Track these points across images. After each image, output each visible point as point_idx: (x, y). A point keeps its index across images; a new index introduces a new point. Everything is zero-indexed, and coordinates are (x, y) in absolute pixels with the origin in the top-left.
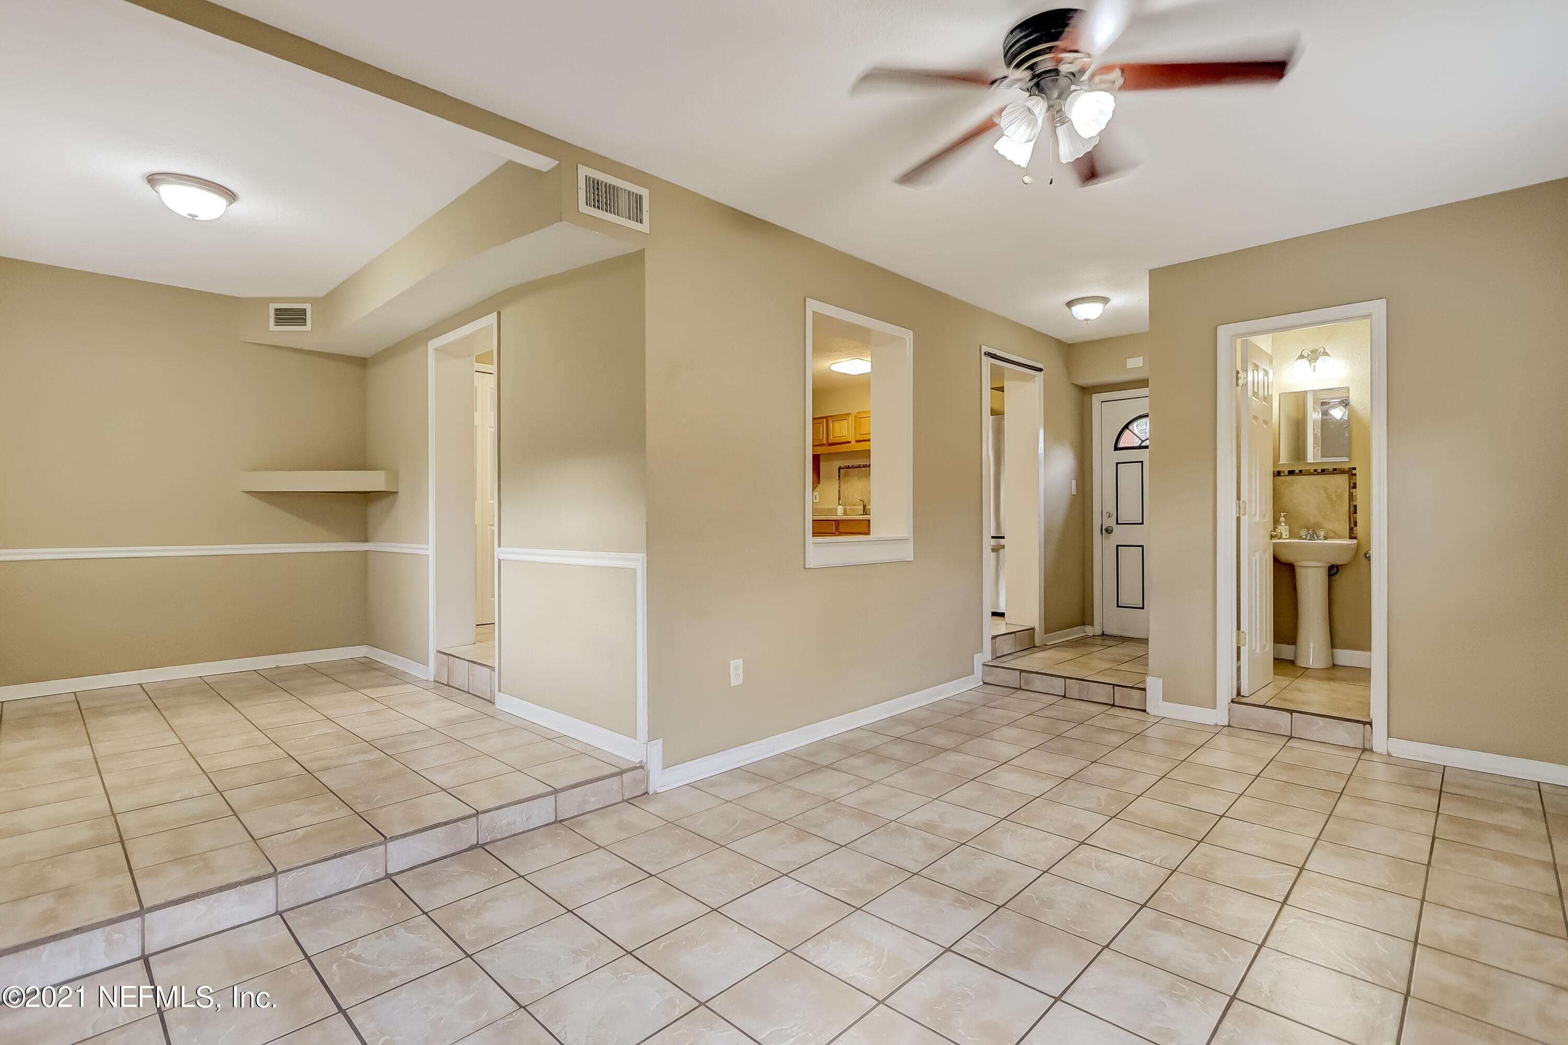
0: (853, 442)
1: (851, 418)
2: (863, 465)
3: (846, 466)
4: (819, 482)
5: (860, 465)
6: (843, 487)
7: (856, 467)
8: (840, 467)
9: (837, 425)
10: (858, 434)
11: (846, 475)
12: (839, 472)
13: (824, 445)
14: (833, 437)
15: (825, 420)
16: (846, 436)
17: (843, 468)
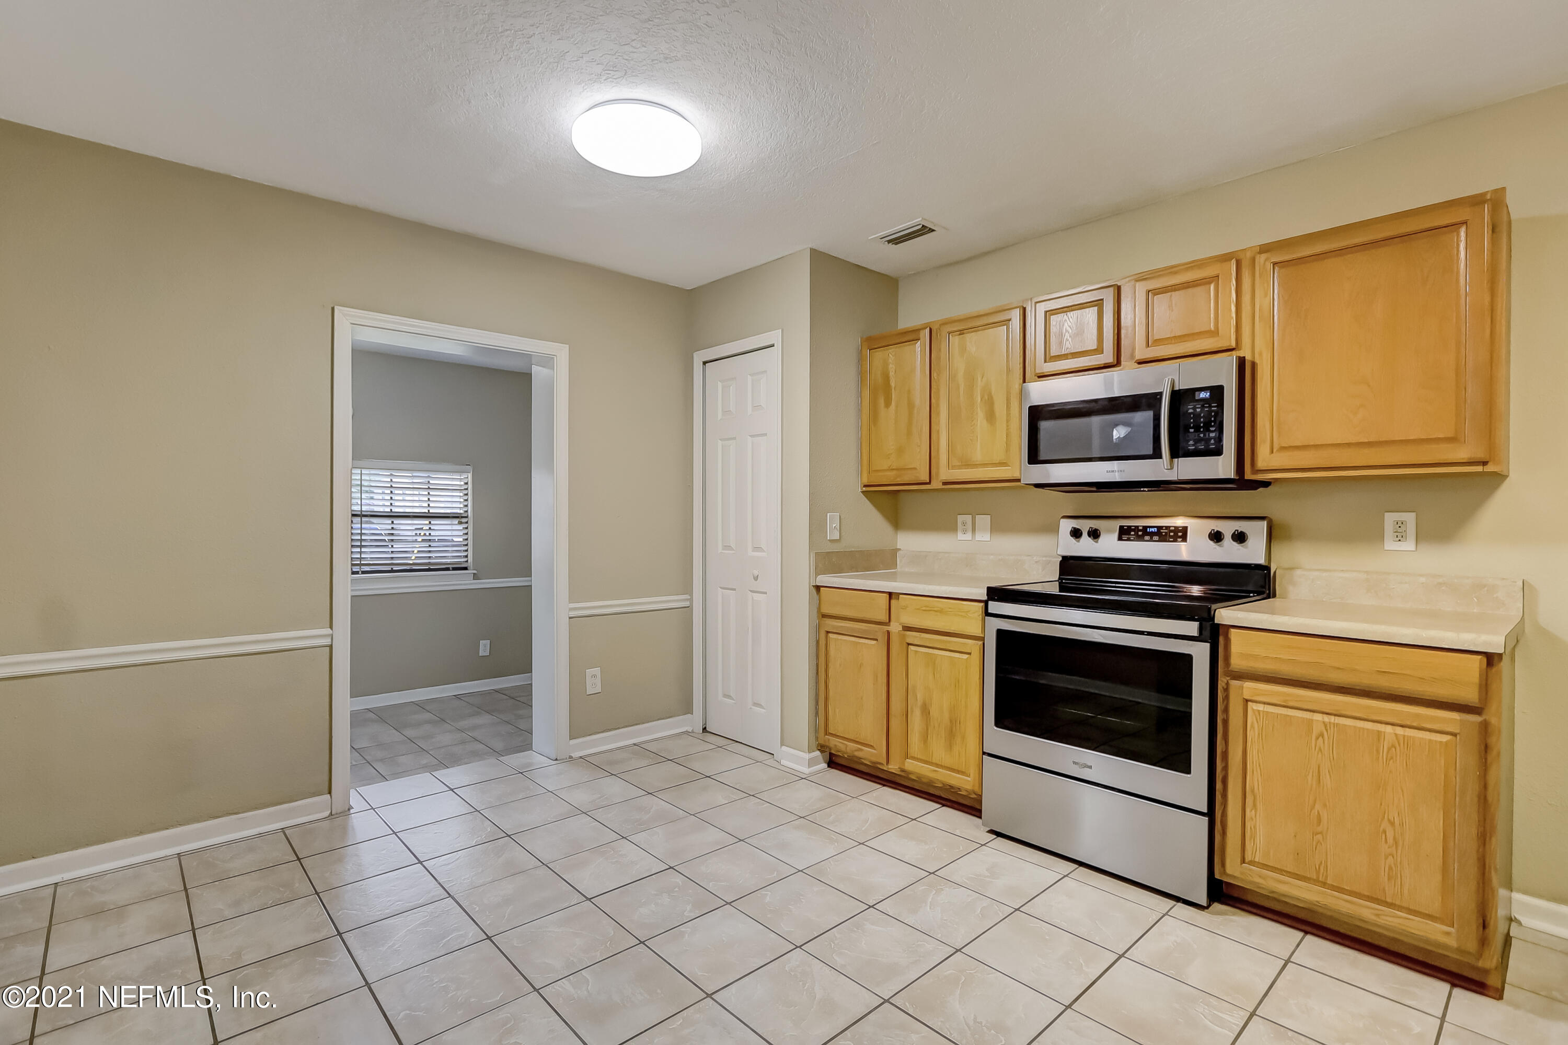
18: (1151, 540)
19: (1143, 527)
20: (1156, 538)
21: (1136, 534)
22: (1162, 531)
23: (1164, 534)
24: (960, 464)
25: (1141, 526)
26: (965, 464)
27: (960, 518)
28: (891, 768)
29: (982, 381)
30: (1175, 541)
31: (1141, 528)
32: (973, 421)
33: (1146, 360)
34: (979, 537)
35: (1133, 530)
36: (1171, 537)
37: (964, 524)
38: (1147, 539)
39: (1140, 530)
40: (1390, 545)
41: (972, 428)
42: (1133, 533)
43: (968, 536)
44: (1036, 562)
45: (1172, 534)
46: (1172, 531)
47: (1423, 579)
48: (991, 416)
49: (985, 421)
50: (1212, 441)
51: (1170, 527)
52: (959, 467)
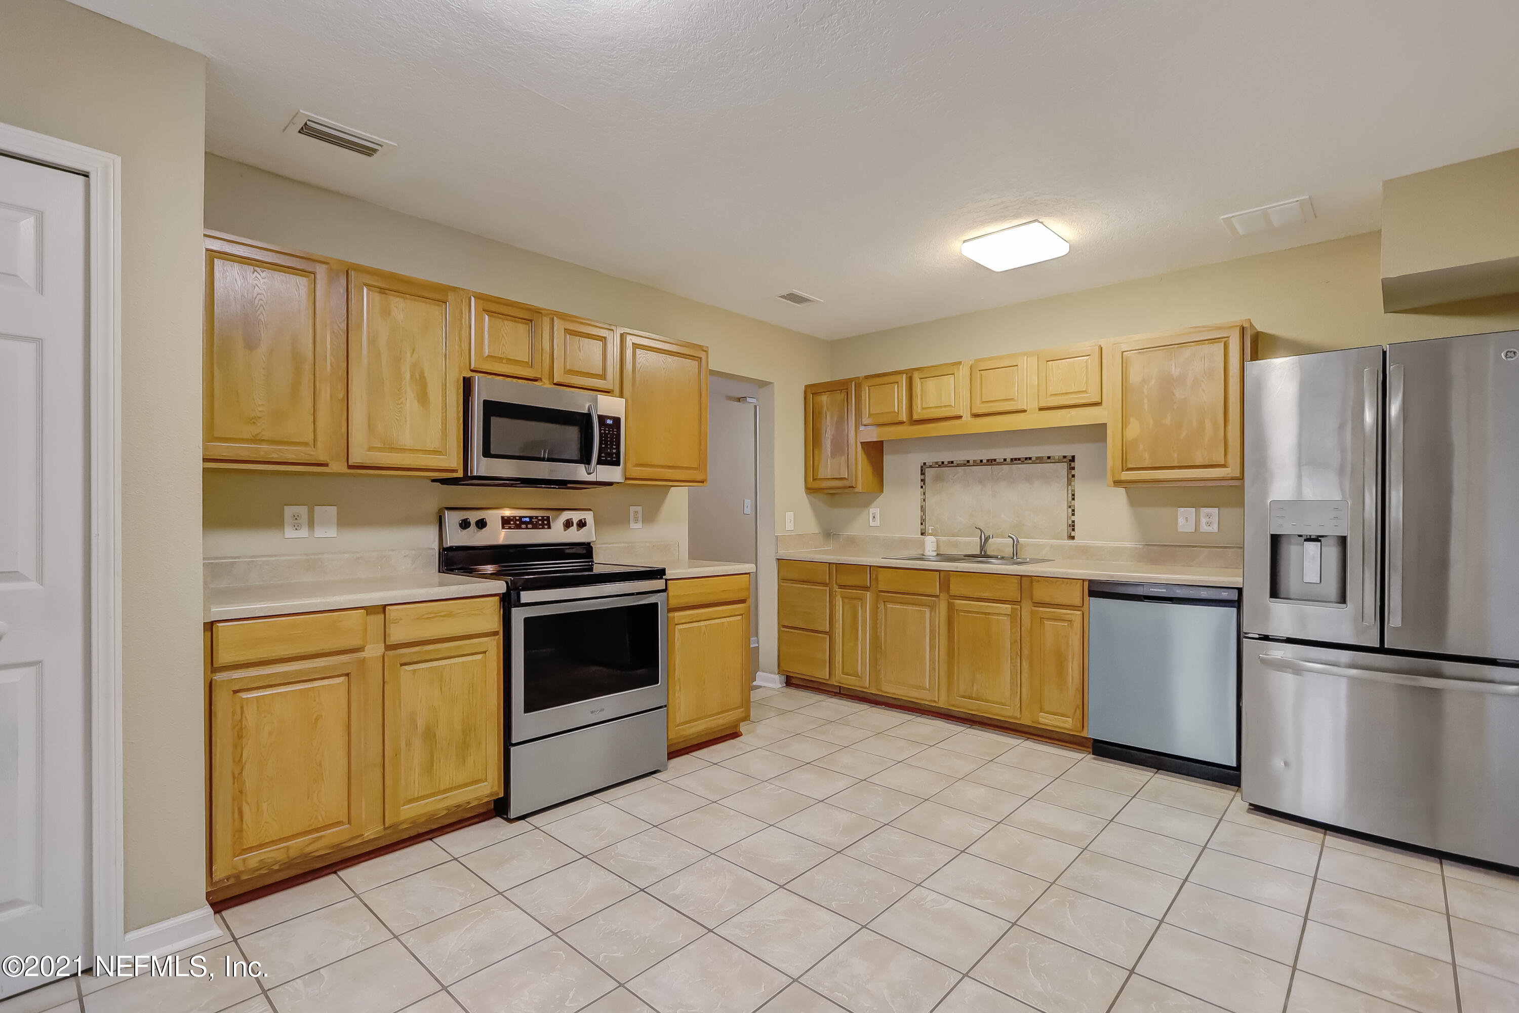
0: (967, 417)
1: (963, 373)
2: (974, 461)
3: (937, 463)
4: (882, 491)
5: (968, 461)
6: (932, 501)
7: (958, 465)
8: (925, 464)
9: (931, 384)
10: (978, 402)
11: (938, 479)
12: (923, 473)
13: (901, 423)
14: (923, 409)
15: (904, 376)
16: (950, 406)
17: (931, 467)
18: (527, 528)
19: (519, 517)
20: (530, 526)
21: (515, 523)
22: (533, 520)
23: (535, 522)
24: (382, 446)
25: (517, 516)
26: (388, 447)
27: (289, 511)
28: (367, 836)
29: (411, 356)
30: (543, 528)
31: (517, 518)
32: (400, 399)
33: (562, 383)
34: (319, 532)
35: (512, 520)
36: (540, 525)
37: (296, 517)
38: (524, 527)
39: (517, 520)
40: (633, 525)
41: (399, 406)
42: (512, 523)
43: (304, 533)
44: (405, 556)
45: (540, 522)
46: (540, 520)
47: (647, 544)
48: (423, 398)
49: (416, 401)
50: (614, 456)
51: (538, 517)
52: (380, 450)
